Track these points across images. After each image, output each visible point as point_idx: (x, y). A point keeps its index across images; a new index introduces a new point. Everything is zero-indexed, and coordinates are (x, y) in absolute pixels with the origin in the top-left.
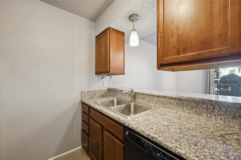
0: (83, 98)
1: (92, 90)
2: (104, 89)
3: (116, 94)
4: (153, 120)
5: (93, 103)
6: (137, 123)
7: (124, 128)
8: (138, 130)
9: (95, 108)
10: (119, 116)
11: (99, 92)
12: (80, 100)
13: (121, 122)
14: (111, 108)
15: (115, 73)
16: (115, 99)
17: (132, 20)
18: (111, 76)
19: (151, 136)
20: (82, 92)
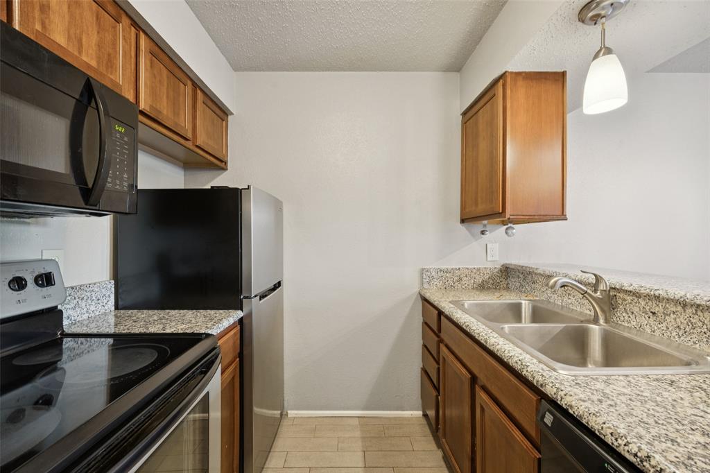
0: (426, 286)
1: (450, 267)
2: (490, 265)
3: (533, 286)
4: (690, 411)
5: (450, 302)
6: (595, 398)
7: (541, 399)
8: (594, 423)
9: (452, 317)
10: (527, 358)
11: (473, 275)
12: (416, 290)
13: (531, 379)
14: (502, 328)
15: (522, 217)
16: (523, 302)
17: (595, 19)
18: (510, 225)
19: (653, 463)
20: (423, 269)
